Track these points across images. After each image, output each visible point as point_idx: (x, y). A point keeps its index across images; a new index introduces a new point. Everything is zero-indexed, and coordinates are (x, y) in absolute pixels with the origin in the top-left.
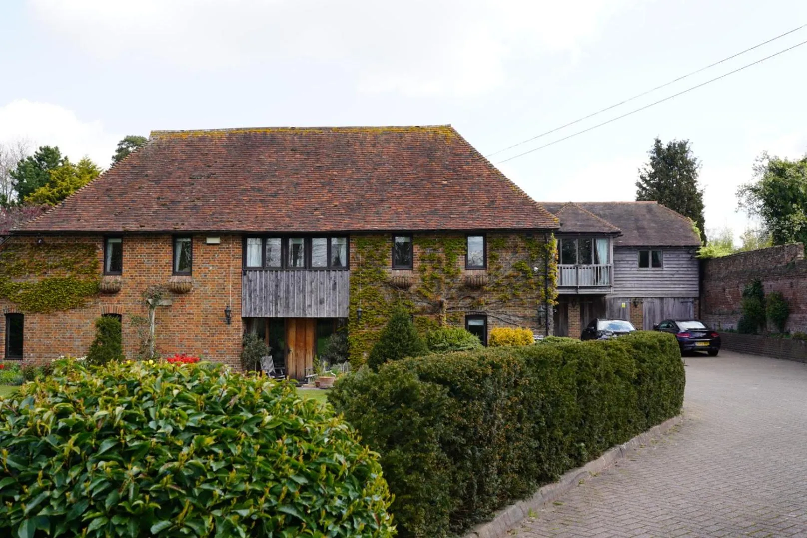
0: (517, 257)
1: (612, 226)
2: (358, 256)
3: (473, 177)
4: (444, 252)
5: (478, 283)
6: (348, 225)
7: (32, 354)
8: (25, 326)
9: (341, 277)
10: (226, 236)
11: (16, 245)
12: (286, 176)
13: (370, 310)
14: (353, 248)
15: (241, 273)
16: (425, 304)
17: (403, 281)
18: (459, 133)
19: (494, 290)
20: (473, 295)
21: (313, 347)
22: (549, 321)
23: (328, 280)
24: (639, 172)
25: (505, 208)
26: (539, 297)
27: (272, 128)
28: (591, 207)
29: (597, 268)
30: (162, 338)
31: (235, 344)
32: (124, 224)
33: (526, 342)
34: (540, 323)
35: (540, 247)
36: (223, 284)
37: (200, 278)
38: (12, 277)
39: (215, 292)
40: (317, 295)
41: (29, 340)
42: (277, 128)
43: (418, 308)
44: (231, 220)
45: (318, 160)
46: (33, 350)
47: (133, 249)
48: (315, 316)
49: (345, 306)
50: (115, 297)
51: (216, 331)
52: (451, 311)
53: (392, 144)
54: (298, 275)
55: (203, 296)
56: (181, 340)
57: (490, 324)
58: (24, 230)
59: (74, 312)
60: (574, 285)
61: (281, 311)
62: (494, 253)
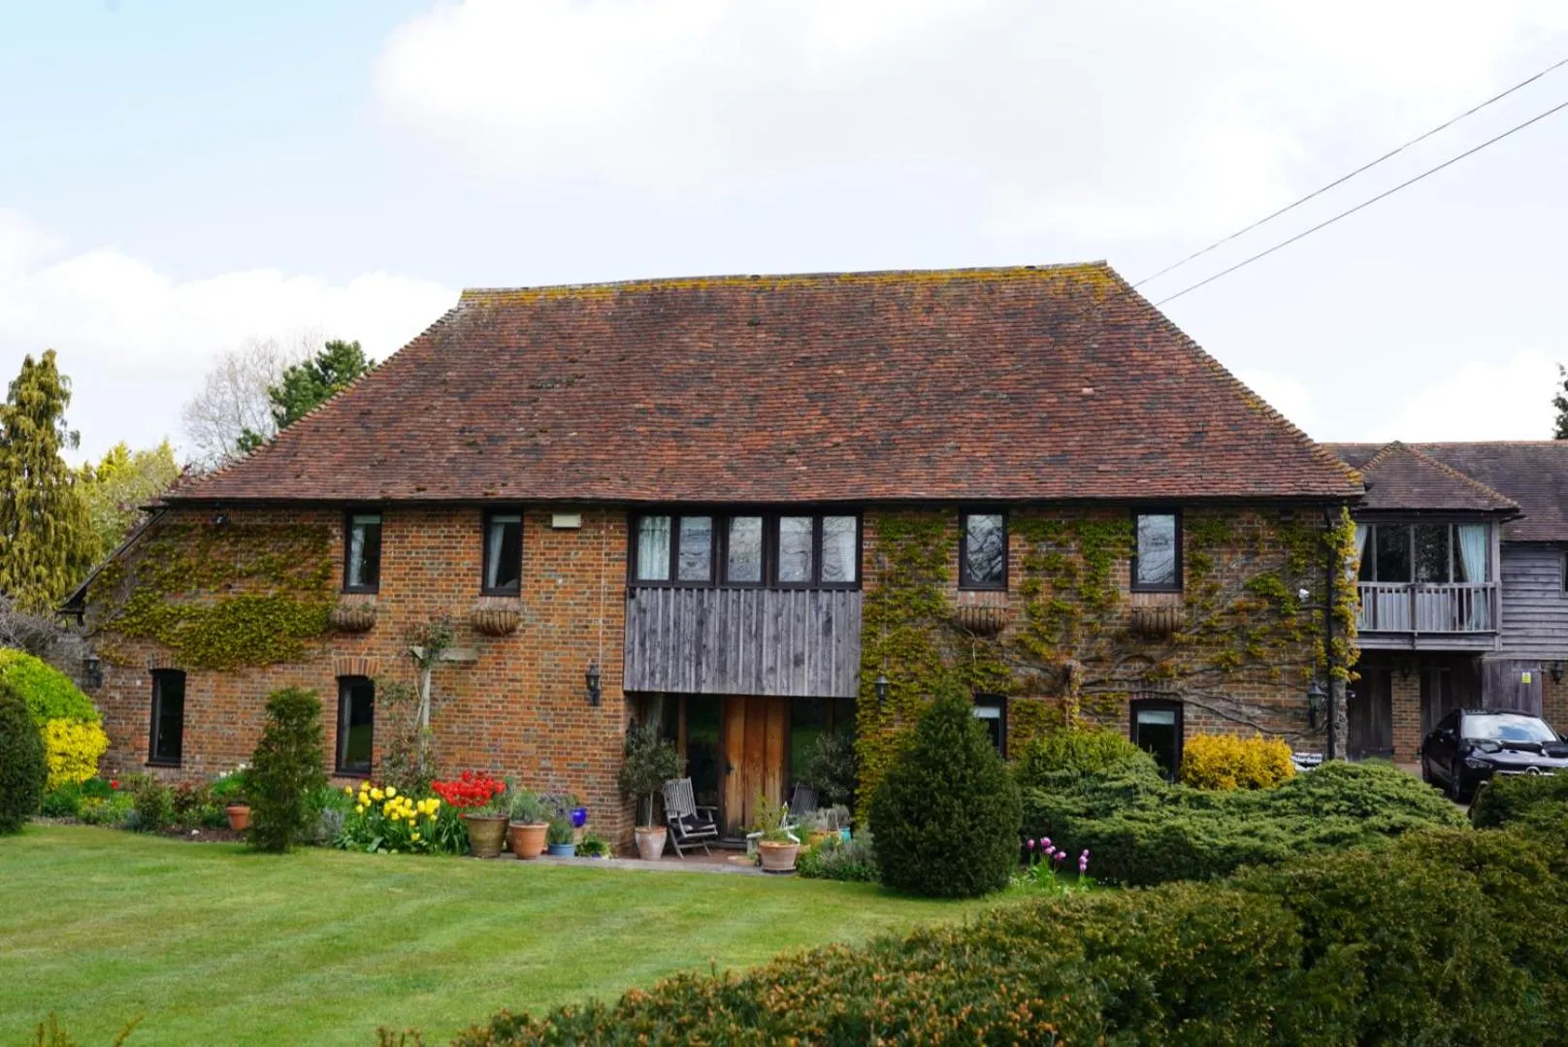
0: (1254, 565)
1: (1497, 495)
2: (880, 558)
3: (1155, 376)
4: (1080, 551)
5: (1161, 625)
6: (859, 488)
7: (198, 757)
8: (186, 698)
9: (843, 604)
10: (592, 510)
11: (175, 527)
12: (734, 380)
13: (908, 681)
14: (868, 539)
15: (625, 593)
16: (1035, 672)
17: (984, 618)
18: (1126, 280)
19: (1199, 642)
20: (1147, 653)
21: (783, 762)
22: (1337, 720)
23: (814, 613)
24: (1563, 374)
25: (1229, 449)
26: (1310, 661)
27: (711, 278)
28: (1448, 453)
29: (1461, 590)
30: (456, 731)
31: (608, 750)
32: (384, 484)
33: (1272, 775)
34: (1313, 724)
35: (1313, 540)
36: (586, 616)
37: (539, 601)
38: (167, 594)
39: (568, 634)
40: (788, 645)
41: (194, 727)
42: (722, 278)
43: (1019, 681)
44: (607, 476)
45: (806, 343)
46: (200, 748)
47: (402, 538)
48: (785, 694)
49: (852, 673)
50: (363, 641)
51: (567, 721)
52: (1096, 689)
53: (971, 308)
54: (749, 599)
55: (542, 643)
56: (495, 737)
57: (1189, 723)
58: (190, 496)
59: (281, 670)
60: (1406, 629)
61: (709, 680)
62: (1200, 555)
